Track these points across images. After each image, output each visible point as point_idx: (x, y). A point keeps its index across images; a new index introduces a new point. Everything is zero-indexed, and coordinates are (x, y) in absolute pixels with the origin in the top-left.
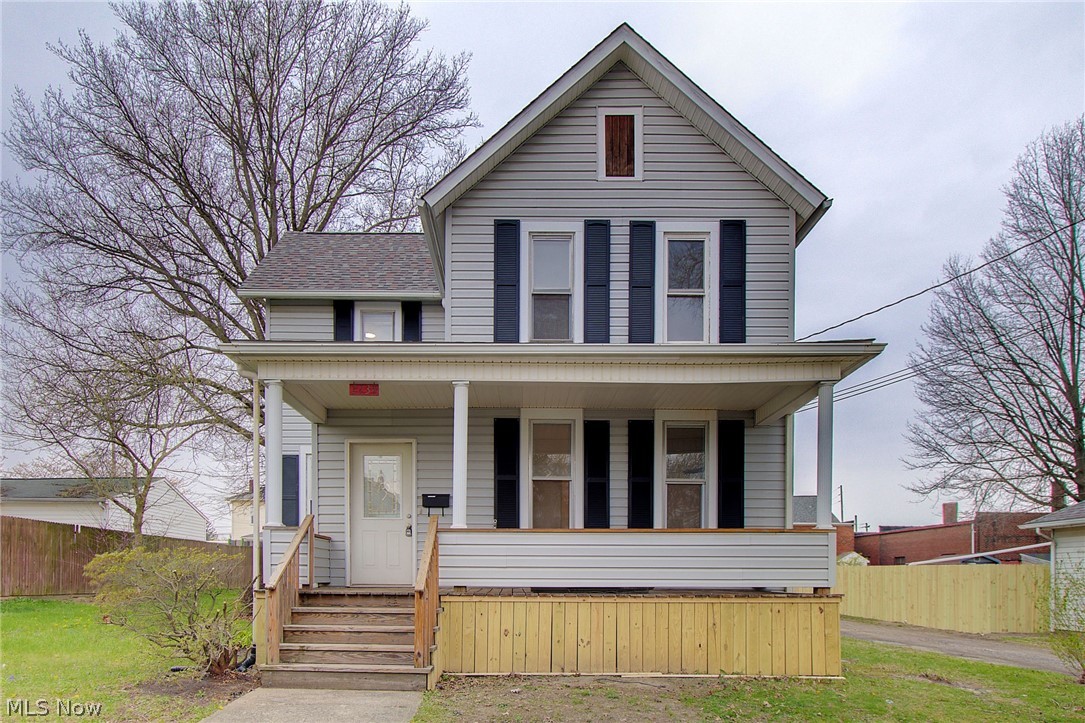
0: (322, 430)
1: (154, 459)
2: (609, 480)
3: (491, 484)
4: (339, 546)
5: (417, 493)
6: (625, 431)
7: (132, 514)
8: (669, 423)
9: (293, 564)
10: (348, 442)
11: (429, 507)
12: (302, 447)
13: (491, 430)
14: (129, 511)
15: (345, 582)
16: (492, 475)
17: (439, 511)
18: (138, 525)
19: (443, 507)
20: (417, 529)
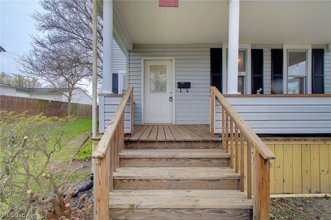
0: (131, 54)
1: (74, 81)
2: (263, 76)
3: (209, 78)
4: (138, 106)
5: (175, 82)
6: (270, 54)
7: (68, 97)
8: (290, 50)
9: (121, 121)
10: (143, 59)
11: (181, 88)
12: (119, 70)
13: (209, 53)
14: (66, 96)
15: (141, 123)
16: (209, 74)
17: (185, 90)
18: (69, 100)
19: (187, 88)
20: (175, 98)
